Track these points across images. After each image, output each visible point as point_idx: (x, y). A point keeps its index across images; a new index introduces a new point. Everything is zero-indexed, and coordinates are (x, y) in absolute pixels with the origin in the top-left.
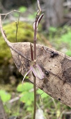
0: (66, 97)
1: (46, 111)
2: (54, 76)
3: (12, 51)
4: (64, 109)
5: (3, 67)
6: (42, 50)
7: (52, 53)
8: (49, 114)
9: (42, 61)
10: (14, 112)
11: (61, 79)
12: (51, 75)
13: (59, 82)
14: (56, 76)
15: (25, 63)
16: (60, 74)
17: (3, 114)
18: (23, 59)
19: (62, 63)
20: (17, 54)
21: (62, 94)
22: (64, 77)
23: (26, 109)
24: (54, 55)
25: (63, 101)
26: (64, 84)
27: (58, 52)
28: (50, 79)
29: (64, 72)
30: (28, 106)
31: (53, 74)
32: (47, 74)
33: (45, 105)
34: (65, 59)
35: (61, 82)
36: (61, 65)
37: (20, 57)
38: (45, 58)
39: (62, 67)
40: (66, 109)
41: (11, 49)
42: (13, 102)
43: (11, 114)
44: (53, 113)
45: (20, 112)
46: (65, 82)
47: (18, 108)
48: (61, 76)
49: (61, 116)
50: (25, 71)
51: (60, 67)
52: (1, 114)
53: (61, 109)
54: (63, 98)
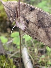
0: (40, 37)
1: (29, 48)
2: (32, 24)
3: (5, 7)
4: (39, 47)
5: (3, 22)
6: (24, 6)
7: (31, 8)
8: (30, 50)
9: (24, 14)
10: (10, 49)
11: (37, 25)
12: (30, 23)
13: (35, 27)
14: (33, 23)
15: (13, 15)
16: (36, 22)
17: (3, 50)
18: (12, 12)
19: (37, 15)
20: (8, 9)
21: (37, 35)
22: (38, 24)
23: (16, 47)
24: (32, 10)
25: (38, 39)
26: (39, 28)
27: (35, 7)
28: (30, 25)
29: (39, 21)
30: (18, 46)
31: (32, 22)
32: (28, 22)
33: (28, 45)
34: (39, 12)
35: (37, 27)
36: (37, 16)
37: (10, 11)
38: (26, 12)
39: (37, 17)
40: (41, 47)
41: (4, 6)
42: (9, 44)
43: (8, 50)
44: (32, 49)
45: (13, 49)
46: (39, 27)
47: (12, 47)
48: (37, 23)
49: (38, 51)
50: (13, 20)
51: (36, 17)
52: (2, 50)
53: (38, 47)
54: (38, 38)
